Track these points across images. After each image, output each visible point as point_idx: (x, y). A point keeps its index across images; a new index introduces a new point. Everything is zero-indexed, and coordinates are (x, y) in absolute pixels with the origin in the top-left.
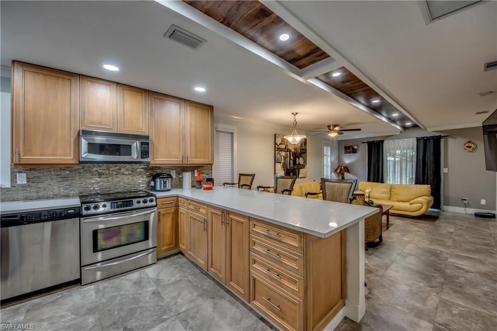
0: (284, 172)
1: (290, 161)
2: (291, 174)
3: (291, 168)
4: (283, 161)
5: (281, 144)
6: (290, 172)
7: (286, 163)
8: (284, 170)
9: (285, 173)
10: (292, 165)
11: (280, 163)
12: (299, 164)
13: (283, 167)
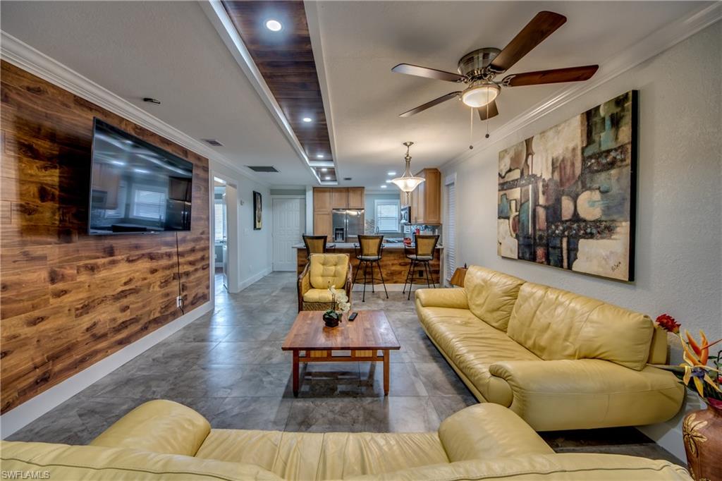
0: (516, 241)
1: (534, 211)
2: (540, 252)
3: (538, 233)
4: (514, 213)
5: (510, 170)
6: (535, 244)
7: (523, 217)
8: (517, 237)
9: (519, 245)
10: (542, 223)
11: (508, 218)
12: (576, 218)
13: (515, 231)
